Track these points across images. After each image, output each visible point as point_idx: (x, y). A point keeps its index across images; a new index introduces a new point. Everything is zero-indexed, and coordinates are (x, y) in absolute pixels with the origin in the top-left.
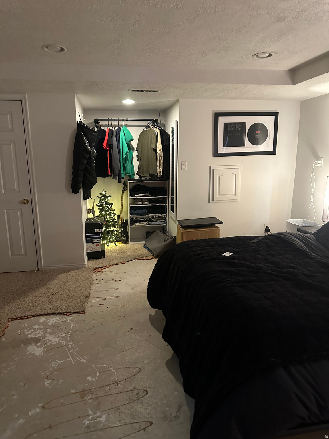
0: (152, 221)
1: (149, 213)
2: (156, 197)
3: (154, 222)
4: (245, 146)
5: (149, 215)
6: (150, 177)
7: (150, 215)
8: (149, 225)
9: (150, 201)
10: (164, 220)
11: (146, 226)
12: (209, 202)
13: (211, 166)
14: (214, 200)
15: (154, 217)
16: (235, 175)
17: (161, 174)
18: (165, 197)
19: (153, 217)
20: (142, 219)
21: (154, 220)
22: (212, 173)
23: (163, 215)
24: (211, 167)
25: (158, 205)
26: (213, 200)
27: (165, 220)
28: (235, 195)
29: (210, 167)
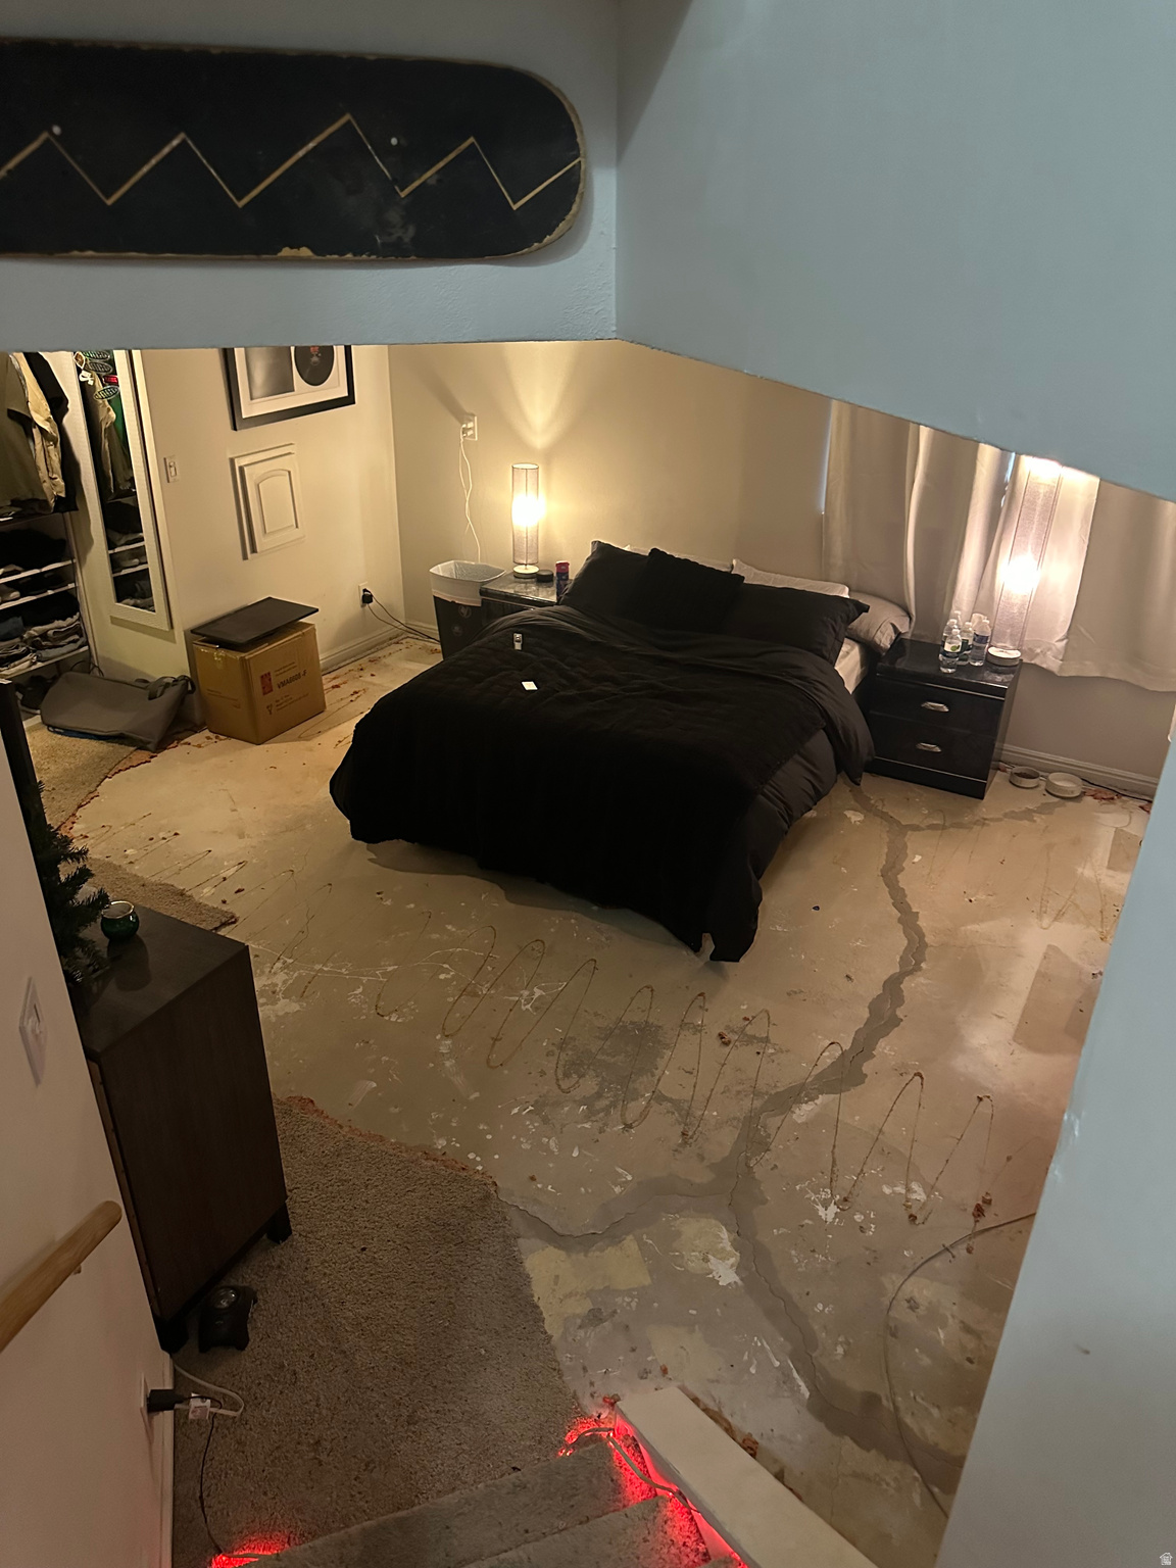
0: (43, 648)
1: (29, 624)
2: (44, 569)
3: (50, 648)
4: (293, 390)
5: (32, 632)
6: (18, 509)
7: (35, 631)
8: (39, 664)
9: (23, 587)
10: (76, 637)
11: (33, 667)
12: (245, 557)
13: (231, 456)
14: (258, 550)
15: (50, 632)
16: (289, 472)
17: (63, 495)
18: (70, 562)
19: (44, 636)
20: (16, 652)
21: (49, 643)
22: (239, 477)
23: (69, 620)
24: (236, 460)
25: (50, 592)
26: (254, 550)
27: (76, 633)
28: (297, 527)
29: (232, 461)
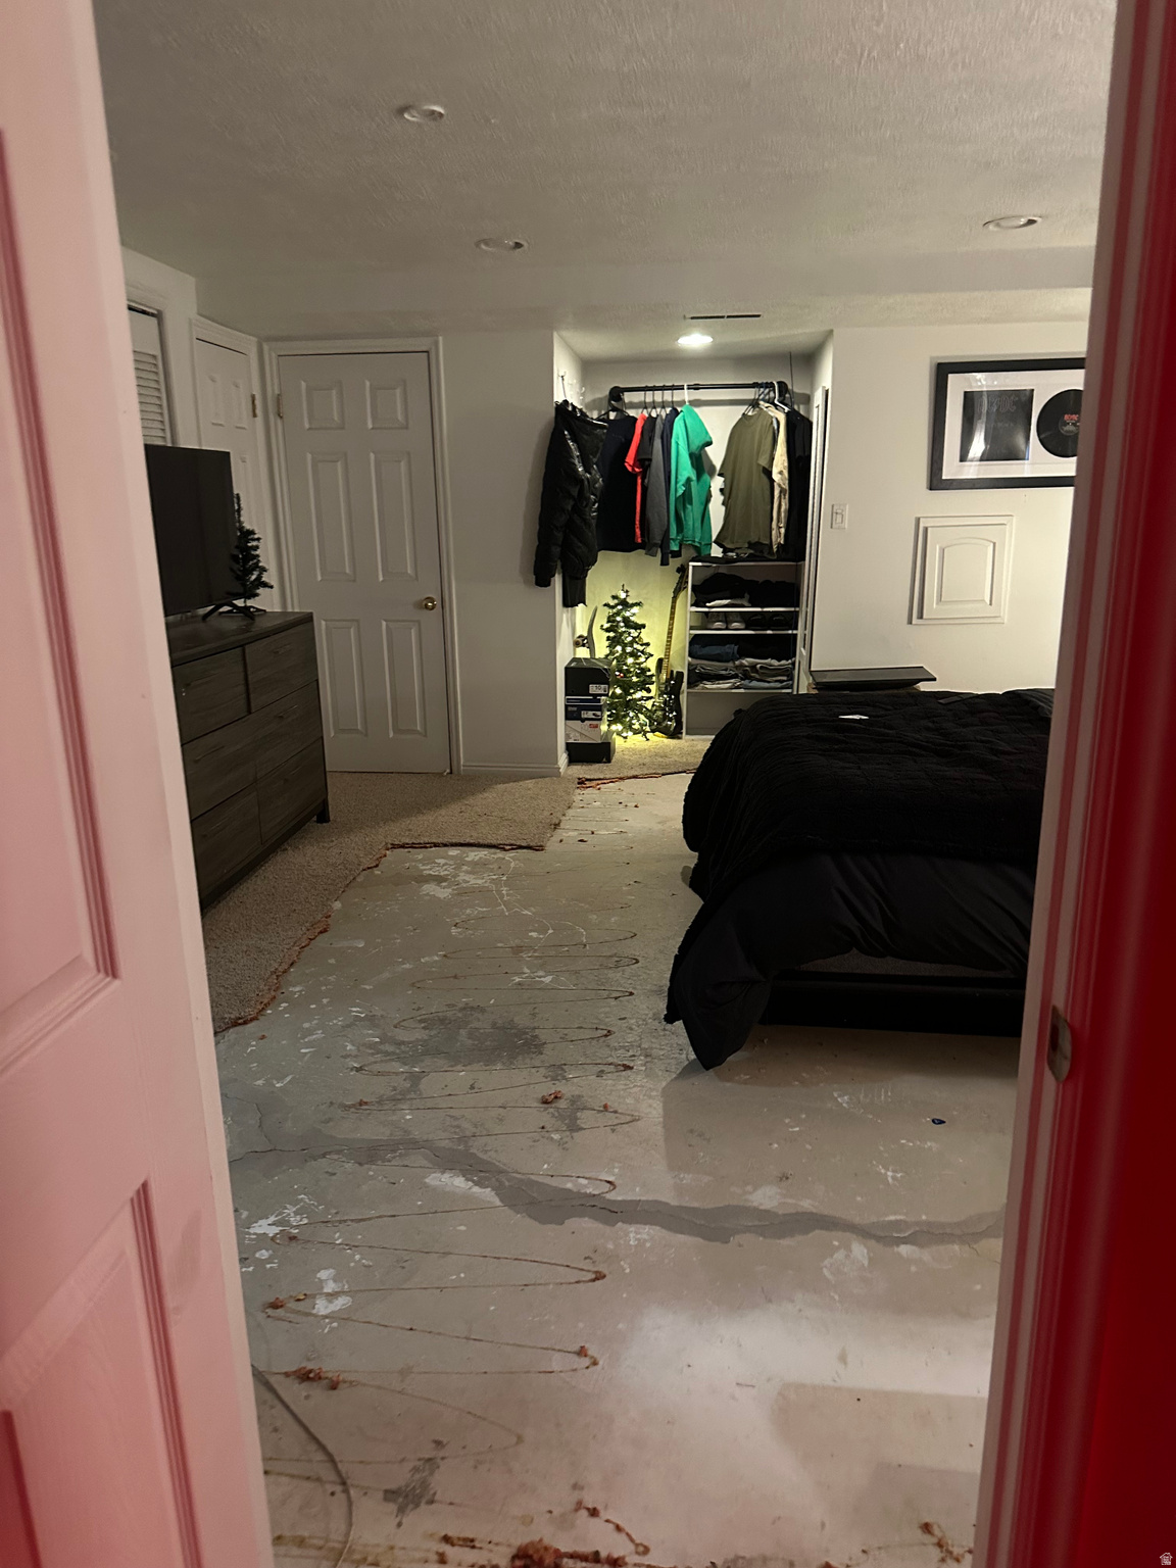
0: (752, 679)
1: (743, 654)
2: (765, 609)
3: (758, 680)
4: (1027, 459)
5: (744, 661)
6: (752, 551)
7: (747, 661)
8: (742, 691)
9: (749, 620)
10: (785, 678)
11: (734, 691)
12: (910, 622)
13: (919, 516)
14: (924, 617)
15: (758, 666)
16: (994, 544)
17: (782, 542)
18: (793, 609)
19: (753, 667)
20: (724, 672)
21: (757, 676)
22: (921, 537)
23: (783, 662)
24: (921, 520)
25: (769, 632)
26: (921, 617)
27: (788, 676)
28: (991, 604)
29: (918, 520)
